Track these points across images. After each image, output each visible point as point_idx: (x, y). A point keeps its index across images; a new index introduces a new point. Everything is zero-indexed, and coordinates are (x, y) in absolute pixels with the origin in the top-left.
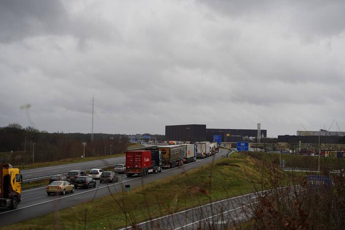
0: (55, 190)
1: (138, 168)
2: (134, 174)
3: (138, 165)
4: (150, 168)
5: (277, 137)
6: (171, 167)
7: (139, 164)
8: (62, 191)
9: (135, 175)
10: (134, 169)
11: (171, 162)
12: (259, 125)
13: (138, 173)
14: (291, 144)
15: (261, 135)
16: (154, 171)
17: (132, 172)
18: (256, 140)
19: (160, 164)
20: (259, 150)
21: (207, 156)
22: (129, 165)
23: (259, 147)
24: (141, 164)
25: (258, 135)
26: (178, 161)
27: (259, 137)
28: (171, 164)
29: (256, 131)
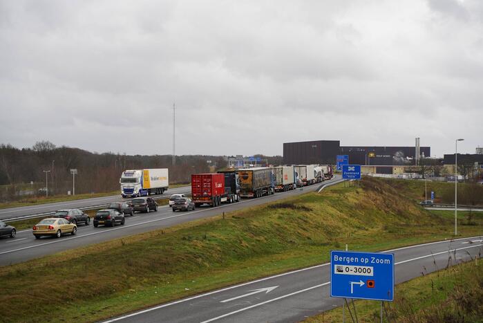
0: (46, 231)
1: (207, 196)
2: (202, 204)
3: (207, 192)
4: (223, 197)
5: (443, 157)
6: (255, 197)
7: (209, 191)
8: (55, 232)
9: (204, 205)
10: (202, 196)
11: (255, 189)
12: (417, 140)
13: (208, 203)
14: (461, 168)
15: (421, 154)
16: (228, 200)
17: (199, 201)
18: (413, 162)
19: (237, 191)
20: (414, 175)
21: (308, 183)
22: (195, 193)
23: (416, 172)
24: (211, 190)
25: (416, 154)
26: (266, 189)
27: (418, 156)
28: (255, 192)
29: (413, 149)
